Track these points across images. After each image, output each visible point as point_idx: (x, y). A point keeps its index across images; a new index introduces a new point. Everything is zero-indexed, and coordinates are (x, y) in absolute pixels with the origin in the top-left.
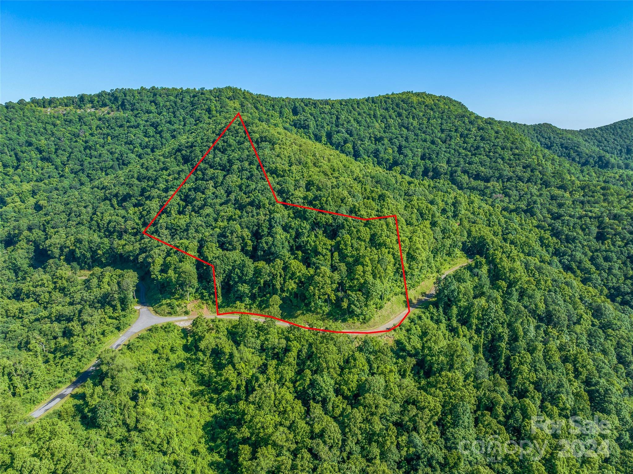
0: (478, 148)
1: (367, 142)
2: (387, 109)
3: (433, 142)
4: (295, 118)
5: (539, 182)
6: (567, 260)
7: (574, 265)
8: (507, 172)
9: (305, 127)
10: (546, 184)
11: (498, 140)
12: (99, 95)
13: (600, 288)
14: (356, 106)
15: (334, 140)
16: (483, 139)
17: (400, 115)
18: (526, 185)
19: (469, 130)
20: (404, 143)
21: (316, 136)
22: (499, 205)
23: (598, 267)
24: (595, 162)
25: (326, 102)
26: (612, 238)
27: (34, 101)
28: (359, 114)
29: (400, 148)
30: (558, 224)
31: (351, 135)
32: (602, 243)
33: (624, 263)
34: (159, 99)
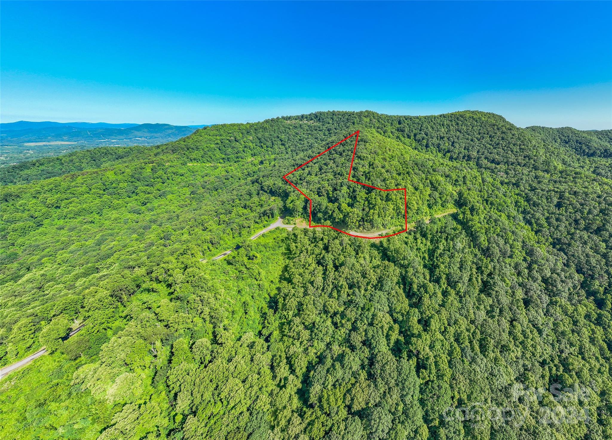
0: (498, 144)
1: (435, 139)
2: (451, 121)
3: (472, 140)
4: (399, 126)
5: (532, 166)
6: (530, 217)
7: (533, 221)
8: (512, 159)
9: (403, 131)
10: (536, 168)
11: (512, 140)
12: (310, 115)
13: (546, 237)
14: (433, 119)
15: (417, 138)
16: (503, 139)
17: (457, 124)
18: (521, 168)
19: (496, 133)
20: (456, 140)
21: (408, 135)
22: (499, 179)
23: (549, 224)
24: (602, 153)
25: (417, 118)
26: (566, 207)
27: (283, 118)
28: (434, 124)
29: (453, 143)
30: (531, 194)
31: (427, 135)
32: (558, 210)
33: (570, 224)
34: (334, 117)
